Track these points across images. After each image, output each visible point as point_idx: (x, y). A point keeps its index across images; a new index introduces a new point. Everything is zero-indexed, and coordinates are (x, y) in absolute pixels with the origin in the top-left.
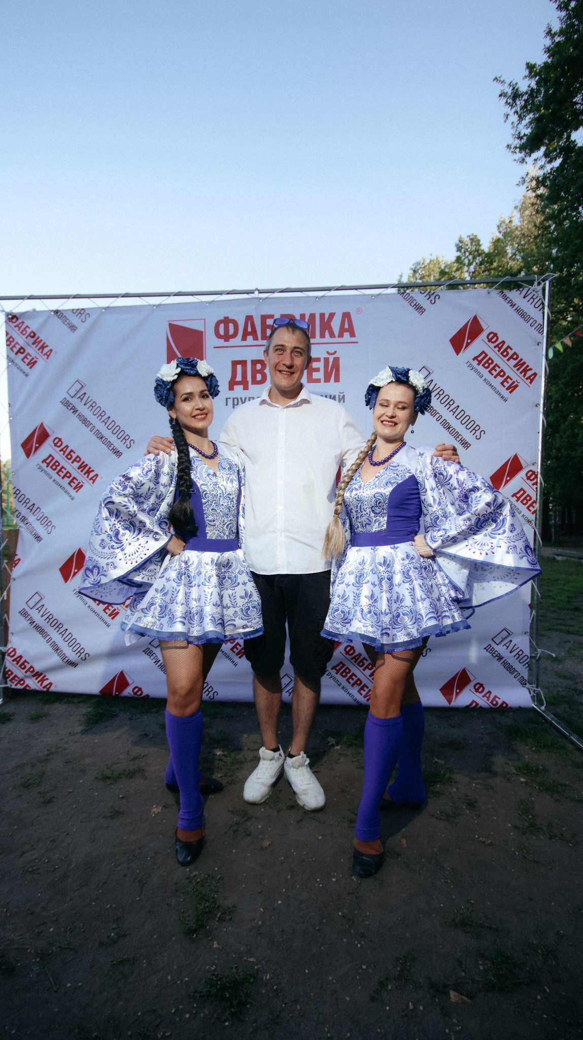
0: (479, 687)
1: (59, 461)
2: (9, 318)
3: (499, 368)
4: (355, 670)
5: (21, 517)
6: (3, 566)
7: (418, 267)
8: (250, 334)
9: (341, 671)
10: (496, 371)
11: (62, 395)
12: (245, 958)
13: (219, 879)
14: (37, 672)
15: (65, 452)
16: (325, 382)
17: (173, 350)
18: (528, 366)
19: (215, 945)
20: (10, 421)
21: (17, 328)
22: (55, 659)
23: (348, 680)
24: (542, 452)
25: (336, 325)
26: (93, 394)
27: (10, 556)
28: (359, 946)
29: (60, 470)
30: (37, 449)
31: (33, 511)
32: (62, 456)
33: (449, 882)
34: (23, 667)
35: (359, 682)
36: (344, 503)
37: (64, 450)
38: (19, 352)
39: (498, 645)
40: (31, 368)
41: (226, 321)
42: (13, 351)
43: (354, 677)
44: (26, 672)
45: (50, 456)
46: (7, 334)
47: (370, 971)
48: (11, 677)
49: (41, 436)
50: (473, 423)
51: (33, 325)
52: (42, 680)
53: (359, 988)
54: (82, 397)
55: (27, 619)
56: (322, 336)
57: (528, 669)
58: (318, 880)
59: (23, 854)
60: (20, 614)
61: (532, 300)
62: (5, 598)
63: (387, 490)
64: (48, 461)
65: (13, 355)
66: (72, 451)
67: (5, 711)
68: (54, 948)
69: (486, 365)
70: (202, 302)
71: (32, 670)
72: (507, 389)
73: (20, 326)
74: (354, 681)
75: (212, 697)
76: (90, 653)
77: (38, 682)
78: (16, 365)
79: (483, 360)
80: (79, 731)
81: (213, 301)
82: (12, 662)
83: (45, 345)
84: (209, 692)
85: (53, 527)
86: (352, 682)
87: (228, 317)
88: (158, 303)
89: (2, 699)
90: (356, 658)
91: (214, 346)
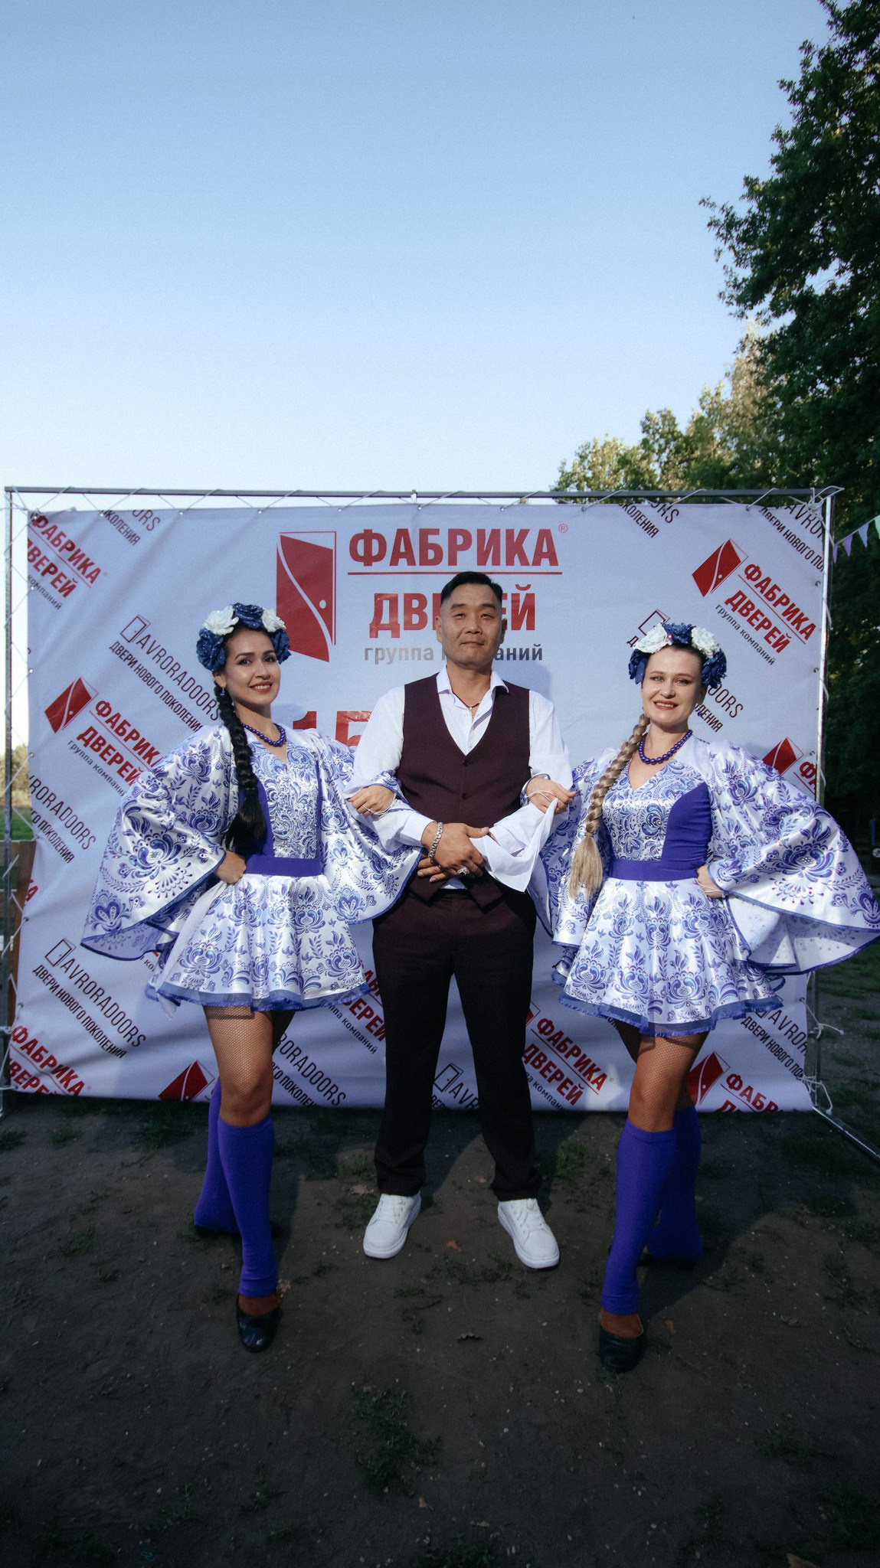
0: (735, 1082)
1: (104, 737)
2: (33, 520)
3: (763, 615)
4: (552, 1056)
5: (39, 822)
6: (10, 899)
7: (587, 452)
8: (403, 555)
9: (532, 1059)
10: (758, 620)
11: (114, 637)
12: (472, 1523)
13: (405, 1396)
14: (61, 1066)
15: (114, 724)
16: (514, 628)
17: (286, 574)
18: (802, 614)
19: (422, 1504)
20: (29, 675)
21: (46, 536)
22: (91, 1045)
23: (542, 1073)
24: (823, 737)
25: (529, 547)
26: (161, 637)
27: (23, 886)
28: (640, 1493)
29: (106, 751)
30: (70, 718)
31: (59, 814)
32: (110, 729)
33: (750, 1386)
34: (37, 1057)
35: (559, 1076)
36: (602, 819)
37: (114, 720)
38: (47, 570)
39: (761, 1017)
40: (65, 595)
41: (368, 536)
42: (39, 570)
43: (551, 1068)
44: (42, 1066)
45: (91, 729)
46: (30, 543)
47: (664, 1531)
48: (18, 1073)
49: (77, 698)
50: (725, 693)
51: (71, 532)
52: (68, 1079)
53: (653, 1559)
54: (143, 642)
55: (47, 981)
56: (510, 562)
57: (804, 1052)
58: (557, 1392)
59: (87, 1365)
60: (34, 974)
61: (807, 522)
62: (11, 949)
63: (667, 802)
64: (87, 737)
65: (37, 576)
66: (125, 722)
67: (11, 1130)
68: (169, 1521)
69: (745, 611)
70: (331, 507)
71: (51, 1062)
72: (774, 646)
73: (50, 532)
74: (552, 1073)
75: (336, 1102)
76: (146, 1036)
78: (42, 590)
79: (739, 603)
80: (136, 1161)
81: (347, 507)
82: (20, 1050)
83: (89, 562)
84: (332, 1094)
85: (92, 839)
86: (549, 1075)
87: (371, 530)
88: (266, 506)
89: (2, 1109)
90: (555, 1038)
91: (349, 572)
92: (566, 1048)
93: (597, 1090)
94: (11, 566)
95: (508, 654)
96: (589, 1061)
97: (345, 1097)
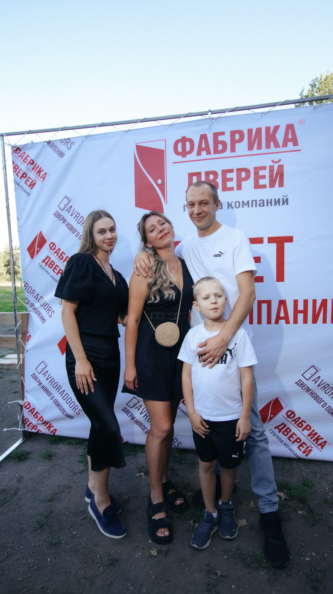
1: (54, 261)
2: (14, 150)
4: (294, 429)
5: (30, 304)
6: (19, 341)
8: (203, 149)
9: (283, 430)
11: (54, 208)
14: (46, 421)
15: (58, 254)
16: (270, 187)
17: (140, 167)
20: (19, 231)
21: (20, 158)
22: (58, 413)
23: (289, 438)
25: (280, 136)
27: (24, 334)
29: (55, 268)
30: (38, 252)
31: (38, 299)
32: (56, 256)
34: (36, 416)
35: (298, 440)
37: (57, 252)
38: (22, 176)
40: (31, 188)
41: (184, 140)
42: (18, 176)
43: (294, 436)
44: (38, 420)
45: (48, 257)
46: (13, 163)
48: (28, 423)
49: (40, 241)
51: (32, 154)
52: (49, 427)
54: (69, 210)
55: (37, 381)
56: (268, 147)
60: (31, 377)
62: (21, 363)
64: (46, 261)
65: (18, 179)
66: (63, 253)
70: (163, 125)
71: (41, 419)
73: (22, 156)
74: (294, 439)
75: (177, 446)
77: (47, 428)
78: (21, 187)
81: (172, 124)
82: (28, 412)
83: (41, 170)
85: (53, 312)
86: (293, 440)
87: (186, 137)
88: (127, 129)
89: (22, 439)
90: (296, 420)
91: (174, 162)
92: (302, 425)
93: (321, 449)
94: (6, 175)
95: (268, 203)
96: (316, 433)
97: (181, 444)
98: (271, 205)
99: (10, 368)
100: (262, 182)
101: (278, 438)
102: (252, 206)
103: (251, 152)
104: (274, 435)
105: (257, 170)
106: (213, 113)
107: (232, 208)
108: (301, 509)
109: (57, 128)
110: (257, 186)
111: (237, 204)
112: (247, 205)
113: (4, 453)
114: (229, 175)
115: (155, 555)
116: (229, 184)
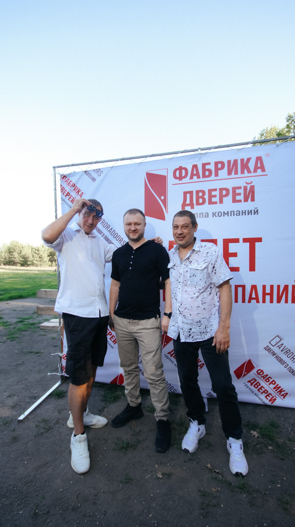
2: (62, 178)
4: (263, 384)
8: (195, 175)
9: (254, 384)
16: (244, 202)
21: (66, 182)
23: (258, 390)
25: (252, 165)
35: (266, 392)
38: (67, 195)
41: (181, 169)
42: (64, 195)
43: (262, 388)
46: (61, 186)
51: (74, 180)
56: (242, 173)
65: (64, 197)
70: (166, 159)
73: (67, 181)
74: (263, 391)
78: (65, 202)
81: (172, 158)
83: (79, 190)
84: (171, 389)
86: (261, 391)
87: (182, 166)
88: (140, 162)
89: (60, 381)
90: (264, 377)
91: (173, 184)
92: (269, 381)
93: (283, 399)
94: (56, 194)
95: (242, 213)
96: (280, 387)
97: (176, 391)
98: (245, 215)
99: (53, 329)
100: (238, 198)
101: (250, 390)
102: (231, 215)
103: (230, 177)
104: (247, 387)
105: (234, 189)
106: (202, 149)
107: (216, 216)
108: (271, 445)
109: (91, 162)
110: (234, 201)
111: (220, 214)
112: (227, 214)
113: (48, 392)
114: (213, 193)
115: (160, 477)
116: (214, 200)
